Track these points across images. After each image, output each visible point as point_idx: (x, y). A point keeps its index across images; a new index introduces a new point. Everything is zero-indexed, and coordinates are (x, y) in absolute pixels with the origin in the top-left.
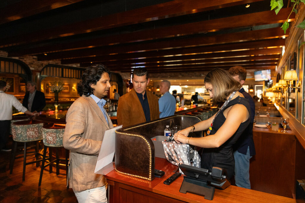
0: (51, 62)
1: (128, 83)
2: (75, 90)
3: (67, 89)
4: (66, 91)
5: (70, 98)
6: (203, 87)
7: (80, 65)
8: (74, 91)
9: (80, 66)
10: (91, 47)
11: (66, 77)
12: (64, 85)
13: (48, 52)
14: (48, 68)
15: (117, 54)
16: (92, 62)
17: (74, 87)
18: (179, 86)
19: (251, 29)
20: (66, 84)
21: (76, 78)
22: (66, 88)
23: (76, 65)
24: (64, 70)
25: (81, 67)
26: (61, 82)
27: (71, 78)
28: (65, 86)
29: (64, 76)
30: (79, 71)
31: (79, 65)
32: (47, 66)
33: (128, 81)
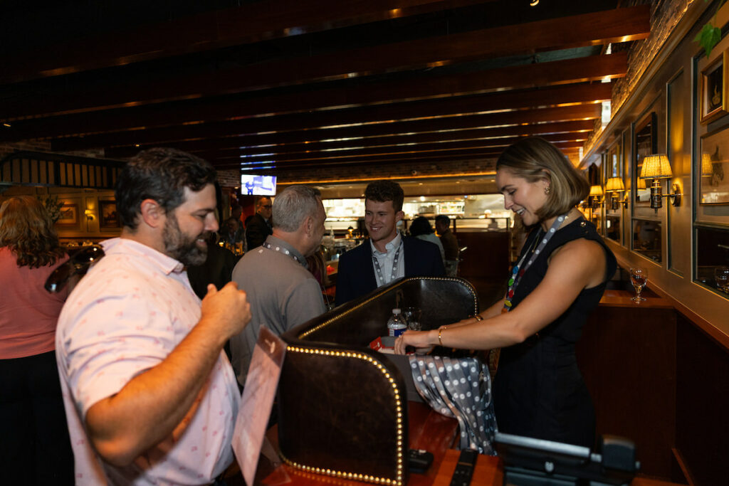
0: (22, 145)
1: (234, 196)
2: (91, 218)
3: (72, 217)
4: (67, 221)
5: (80, 239)
6: (415, 201)
7: (105, 151)
8: (90, 221)
9: (106, 156)
10: (132, 104)
11: (67, 185)
12: (62, 205)
13: (12, 120)
14: (16, 162)
15: (202, 122)
16: (138, 145)
17: (90, 211)
18: (359, 200)
19: (532, 59)
20: (67, 202)
21: (95, 187)
22: (68, 214)
23: (92, 152)
24: (62, 165)
25: (108, 159)
26: (53, 197)
27: (82, 186)
28: (65, 209)
29: (63, 182)
30: (104, 169)
31: (102, 153)
32: (10, 157)
33: (233, 190)
